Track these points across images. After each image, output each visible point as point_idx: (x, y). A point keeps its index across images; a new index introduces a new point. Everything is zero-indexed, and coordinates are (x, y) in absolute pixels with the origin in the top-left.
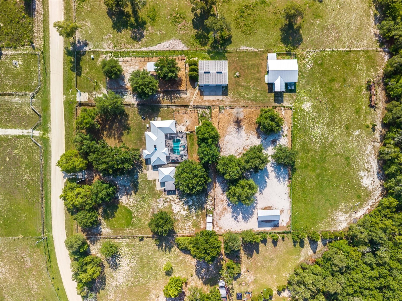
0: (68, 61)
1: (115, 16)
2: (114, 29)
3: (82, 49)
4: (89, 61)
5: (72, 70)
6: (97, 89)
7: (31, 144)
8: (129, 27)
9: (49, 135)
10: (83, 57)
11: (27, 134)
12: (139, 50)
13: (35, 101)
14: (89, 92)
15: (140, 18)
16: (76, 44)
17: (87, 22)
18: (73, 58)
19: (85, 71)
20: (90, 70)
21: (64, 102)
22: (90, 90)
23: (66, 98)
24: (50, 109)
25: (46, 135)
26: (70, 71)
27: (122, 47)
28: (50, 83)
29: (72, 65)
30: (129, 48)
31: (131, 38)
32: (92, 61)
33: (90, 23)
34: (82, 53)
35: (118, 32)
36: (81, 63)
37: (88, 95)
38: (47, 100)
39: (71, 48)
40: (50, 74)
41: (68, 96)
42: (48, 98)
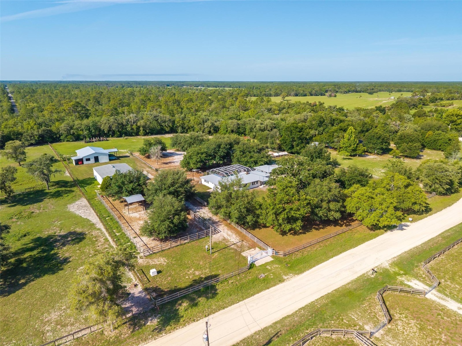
0: (195, 310)
1: (20, 280)
2: (62, 269)
3: (143, 299)
4: (170, 276)
5: (215, 294)
6: (222, 246)
7: (449, 283)
8: (53, 252)
9: (386, 265)
10: (165, 288)
11: (449, 299)
12: (104, 230)
13: (367, 324)
14: (238, 253)
15: (25, 246)
16: (133, 315)
17: (48, 321)
18: (180, 305)
19: (197, 273)
20: (189, 268)
21: (298, 274)
22: (233, 253)
23: (286, 275)
24: (342, 287)
25: (394, 270)
26: (218, 296)
27: (107, 246)
28: (289, 316)
29: (200, 299)
30: (106, 240)
31: (81, 243)
32: (164, 272)
33: (49, 313)
34: (154, 294)
35: (69, 262)
36: (183, 286)
37: (244, 251)
38: (333, 302)
39: (153, 323)
40: (266, 328)
41: (280, 274)
42: (324, 301)
